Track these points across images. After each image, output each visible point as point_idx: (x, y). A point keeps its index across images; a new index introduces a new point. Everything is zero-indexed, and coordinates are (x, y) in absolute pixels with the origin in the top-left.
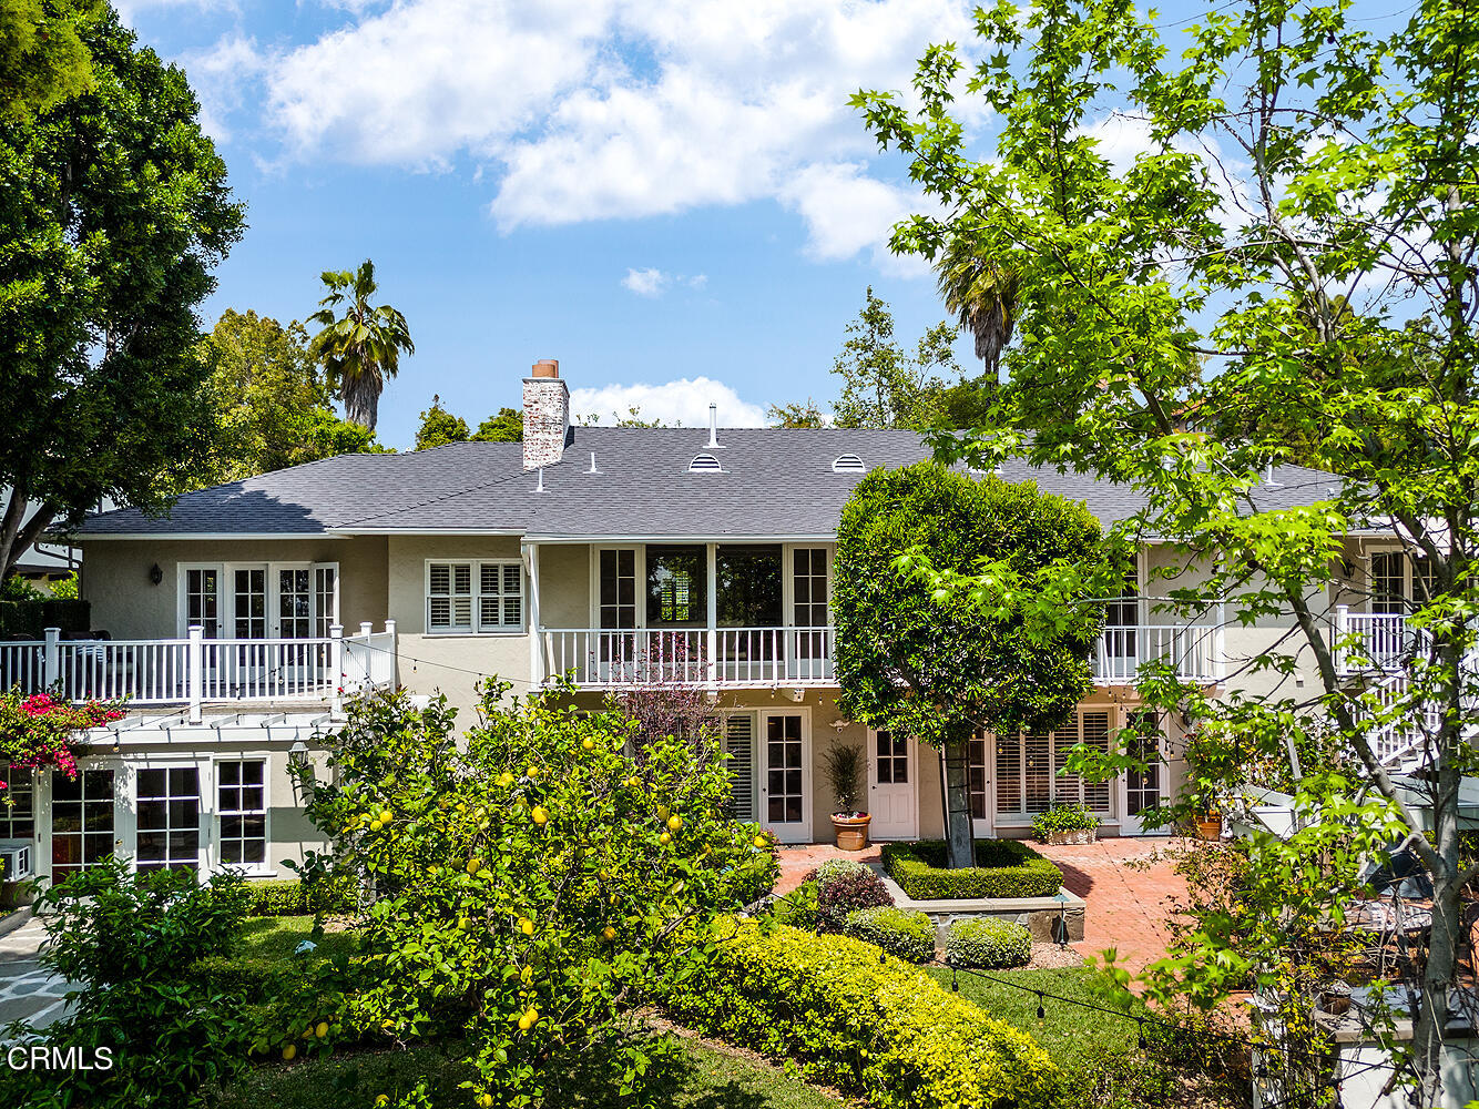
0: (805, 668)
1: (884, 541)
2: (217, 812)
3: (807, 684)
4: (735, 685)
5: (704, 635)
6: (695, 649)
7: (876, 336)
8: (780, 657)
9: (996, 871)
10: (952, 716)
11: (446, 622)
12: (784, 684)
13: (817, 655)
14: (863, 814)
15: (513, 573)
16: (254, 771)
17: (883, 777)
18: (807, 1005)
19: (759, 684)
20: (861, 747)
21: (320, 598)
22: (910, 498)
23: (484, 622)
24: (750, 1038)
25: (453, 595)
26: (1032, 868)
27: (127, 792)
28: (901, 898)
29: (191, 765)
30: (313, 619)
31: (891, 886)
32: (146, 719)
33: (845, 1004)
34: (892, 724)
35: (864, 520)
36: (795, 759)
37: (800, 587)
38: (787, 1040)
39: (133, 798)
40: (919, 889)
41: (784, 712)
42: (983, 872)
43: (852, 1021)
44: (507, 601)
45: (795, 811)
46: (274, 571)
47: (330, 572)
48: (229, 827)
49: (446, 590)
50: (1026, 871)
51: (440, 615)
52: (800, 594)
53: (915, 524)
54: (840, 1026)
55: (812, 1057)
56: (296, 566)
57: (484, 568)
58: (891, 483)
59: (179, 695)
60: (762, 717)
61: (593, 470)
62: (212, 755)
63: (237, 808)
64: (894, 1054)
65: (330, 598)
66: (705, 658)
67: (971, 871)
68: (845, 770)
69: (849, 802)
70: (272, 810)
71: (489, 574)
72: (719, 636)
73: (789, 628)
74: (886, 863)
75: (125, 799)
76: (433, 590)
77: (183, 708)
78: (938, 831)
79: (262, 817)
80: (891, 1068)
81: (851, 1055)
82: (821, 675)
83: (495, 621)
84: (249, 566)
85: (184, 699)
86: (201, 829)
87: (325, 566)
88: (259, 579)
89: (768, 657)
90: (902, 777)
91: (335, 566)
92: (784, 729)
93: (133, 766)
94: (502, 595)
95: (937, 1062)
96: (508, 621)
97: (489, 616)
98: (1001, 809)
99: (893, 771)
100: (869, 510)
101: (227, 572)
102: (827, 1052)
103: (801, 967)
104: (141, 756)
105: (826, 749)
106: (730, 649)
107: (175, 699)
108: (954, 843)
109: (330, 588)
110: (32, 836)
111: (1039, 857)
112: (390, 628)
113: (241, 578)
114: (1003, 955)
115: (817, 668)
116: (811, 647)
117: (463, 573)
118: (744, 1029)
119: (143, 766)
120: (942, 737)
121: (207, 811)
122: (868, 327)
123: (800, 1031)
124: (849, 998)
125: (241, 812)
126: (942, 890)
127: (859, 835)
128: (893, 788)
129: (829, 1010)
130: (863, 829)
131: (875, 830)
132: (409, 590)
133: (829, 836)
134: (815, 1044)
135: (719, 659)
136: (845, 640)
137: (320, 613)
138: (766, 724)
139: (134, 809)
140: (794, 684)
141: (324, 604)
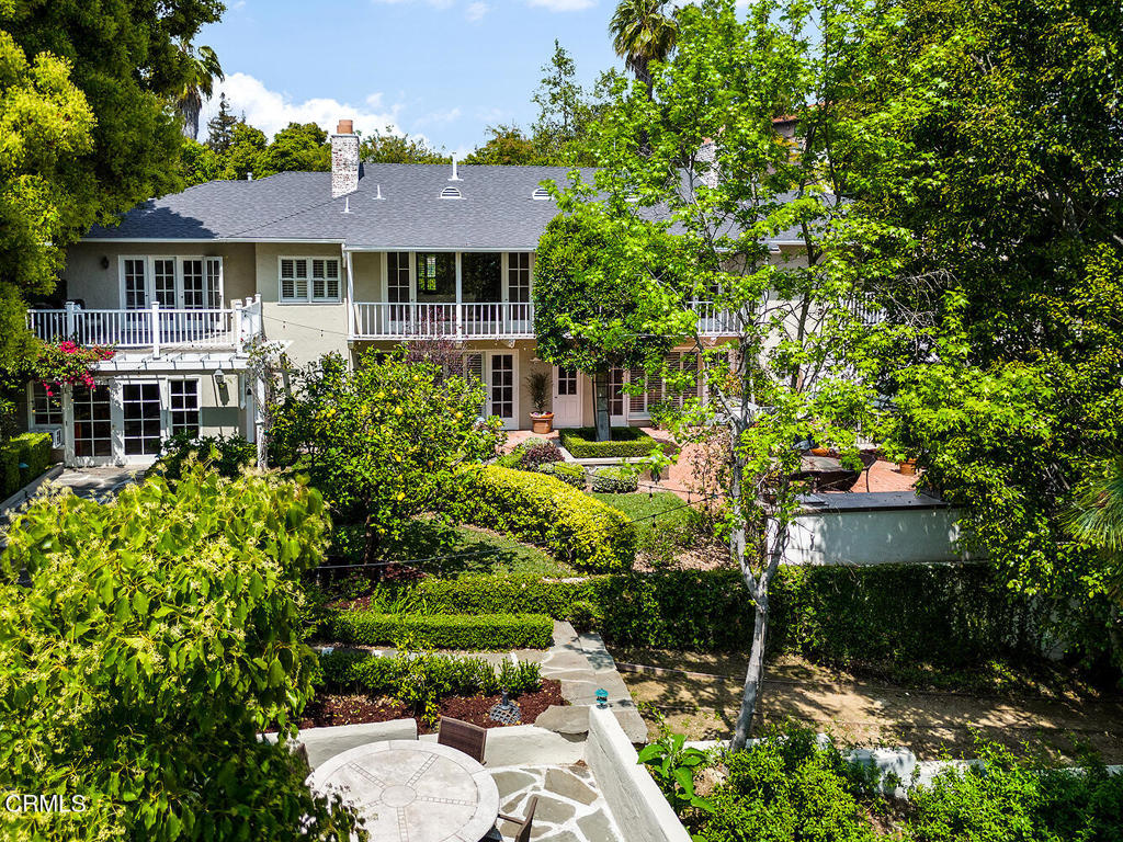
0: (515, 326)
1: (562, 261)
2: (170, 409)
3: (518, 336)
4: (472, 337)
5: (454, 307)
6: (449, 316)
7: (563, 76)
8: (500, 319)
9: (621, 443)
10: (598, 359)
11: (292, 295)
12: (503, 336)
13: (523, 318)
14: (549, 413)
15: (333, 266)
16: (192, 386)
17: (562, 391)
18: (518, 504)
19: (488, 337)
20: (549, 374)
21: (210, 279)
22: (578, 236)
23: (316, 295)
24: (489, 522)
25: (295, 279)
26: (643, 441)
27: (118, 397)
28: (568, 457)
29: (155, 382)
30: (205, 291)
31: (563, 451)
32: (128, 356)
33: (537, 502)
34: (566, 363)
35: (551, 247)
36: (509, 379)
37: (513, 276)
38: (508, 522)
39: (122, 402)
40: (579, 453)
41: (502, 352)
42: (614, 443)
43: (541, 510)
44: (329, 282)
45: (508, 411)
46: (179, 261)
47: (217, 263)
48: (178, 418)
49: (291, 276)
50: (637, 443)
51: (288, 292)
52: (513, 281)
53: (580, 251)
54: (535, 512)
55: (521, 529)
56: (193, 258)
57: (315, 262)
58: (567, 225)
59: (147, 342)
60: (489, 355)
61: (379, 197)
62: (167, 377)
63: (182, 407)
64: (560, 522)
65: (217, 279)
66: (454, 320)
67: (607, 443)
68: (539, 388)
69: (541, 406)
70: (202, 408)
71: (318, 265)
72: (464, 307)
73: (505, 303)
74: (561, 441)
75: (117, 402)
76: (284, 276)
77: (149, 350)
78: (591, 424)
79: (197, 412)
80: (559, 529)
81: (540, 527)
82: (524, 331)
83: (322, 295)
84: (164, 258)
85: (150, 344)
86: (162, 419)
87: (213, 259)
88: (170, 265)
89: (493, 319)
90: (573, 390)
91: (220, 259)
92: (501, 362)
93: (122, 382)
94: (326, 279)
95: (579, 523)
96: (330, 295)
97: (318, 293)
98: (632, 410)
99: (567, 388)
100: (554, 241)
101: (150, 262)
102: (527, 527)
103: (515, 486)
104: (125, 377)
105: (528, 374)
106: (471, 314)
107: (144, 345)
108: (599, 429)
109: (217, 272)
110: (61, 422)
111: (647, 435)
112: (258, 300)
113: (158, 265)
114: (622, 486)
115: (523, 326)
116: (518, 314)
117: (302, 264)
118: (485, 519)
119: (127, 383)
120: (593, 370)
121: (165, 408)
122: (557, 69)
123: (515, 518)
124: (539, 499)
125: (184, 410)
126: (591, 453)
127: (546, 425)
128: (567, 397)
129: (529, 506)
130: (549, 421)
131: (557, 422)
132: (269, 275)
133: (529, 425)
134: (522, 523)
135: (464, 320)
136: (540, 317)
137: (210, 287)
138: (491, 358)
139: (122, 407)
140: (508, 336)
141: (213, 283)
